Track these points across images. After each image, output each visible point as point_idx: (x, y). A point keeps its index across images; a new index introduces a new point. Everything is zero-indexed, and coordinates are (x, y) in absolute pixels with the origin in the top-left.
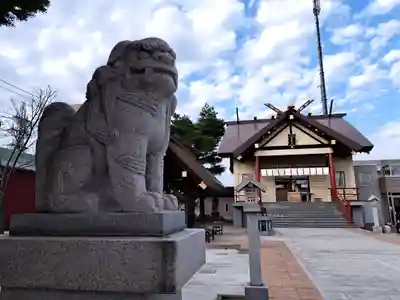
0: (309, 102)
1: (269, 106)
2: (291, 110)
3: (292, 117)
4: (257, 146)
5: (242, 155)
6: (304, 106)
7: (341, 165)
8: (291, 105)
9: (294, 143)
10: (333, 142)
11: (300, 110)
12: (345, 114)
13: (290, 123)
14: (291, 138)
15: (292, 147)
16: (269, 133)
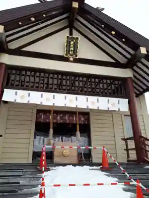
14: (72, 43)
15: (71, 59)
16: (33, 19)
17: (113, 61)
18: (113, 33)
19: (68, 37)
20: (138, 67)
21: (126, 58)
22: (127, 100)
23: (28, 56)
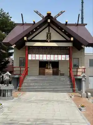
0: (62, 13)
1: (37, 12)
2: (49, 16)
3: (49, 21)
4: (25, 38)
5: (15, 44)
6: (59, 15)
7: (76, 54)
8: (49, 12)
9: (50, 38)
10: (72, 39)
11: (56, 17)
12: (86, 24)
13: (49, 25)
14: (49, 35)
15: (49, 41)
16: (34, 30)
17: (65, 39)
19: (47, 33)
22: (68, 55)
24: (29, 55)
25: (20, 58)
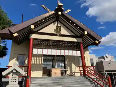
3: (60, 13)
9: (60, 32)
14: (58, 28)
15: (58, 35)
16: (43, 20)
17: (74, 35)
18: (75, 24)
19: (57, 26)
20: (84, 37)
21: (80, 34)
22: (80, 51)
23: (41, 34)
24: (34, 49)
25: (18, 54)
